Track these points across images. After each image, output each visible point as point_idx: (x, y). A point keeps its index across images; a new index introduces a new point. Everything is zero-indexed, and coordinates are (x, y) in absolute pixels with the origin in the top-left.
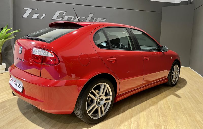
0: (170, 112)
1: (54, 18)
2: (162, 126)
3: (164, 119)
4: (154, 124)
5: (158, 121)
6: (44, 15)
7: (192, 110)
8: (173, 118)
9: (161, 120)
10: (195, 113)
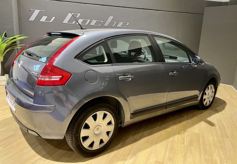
0: (182, 146)
1: (66, 21)
3: (171, 155)
4: (156, 161)
5: (162, 157)
6: (54, 18)
7: (212, 146)
8: (183, 155)
9: (166, 156)
10: (214, 150)
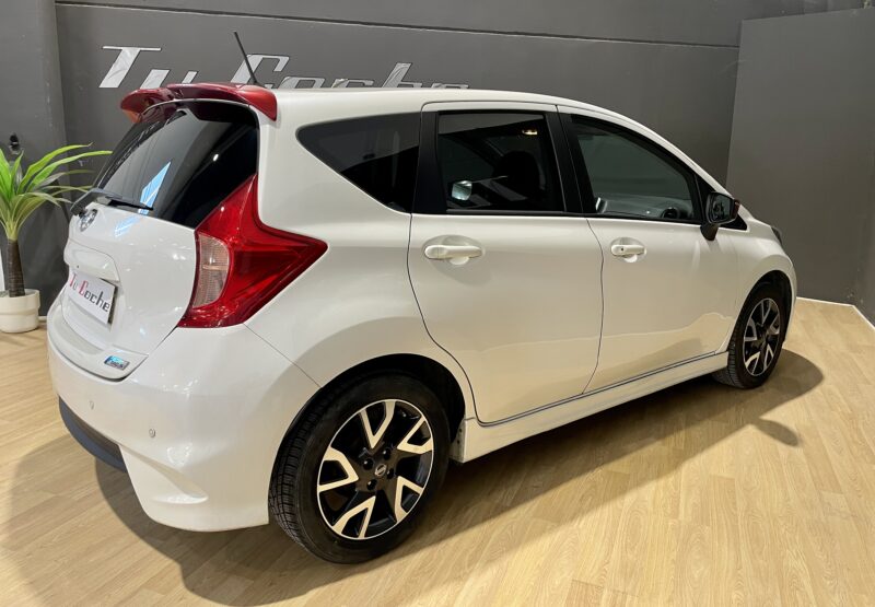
0: (671, 522)
2: (606, 592)
3: (631, 557)
4: (573, 580)
5: (597, 567)
6: (191, 75)
7: (782, 522)
8: (674, 555)
9: (611, 563)
10: (788, 534)
